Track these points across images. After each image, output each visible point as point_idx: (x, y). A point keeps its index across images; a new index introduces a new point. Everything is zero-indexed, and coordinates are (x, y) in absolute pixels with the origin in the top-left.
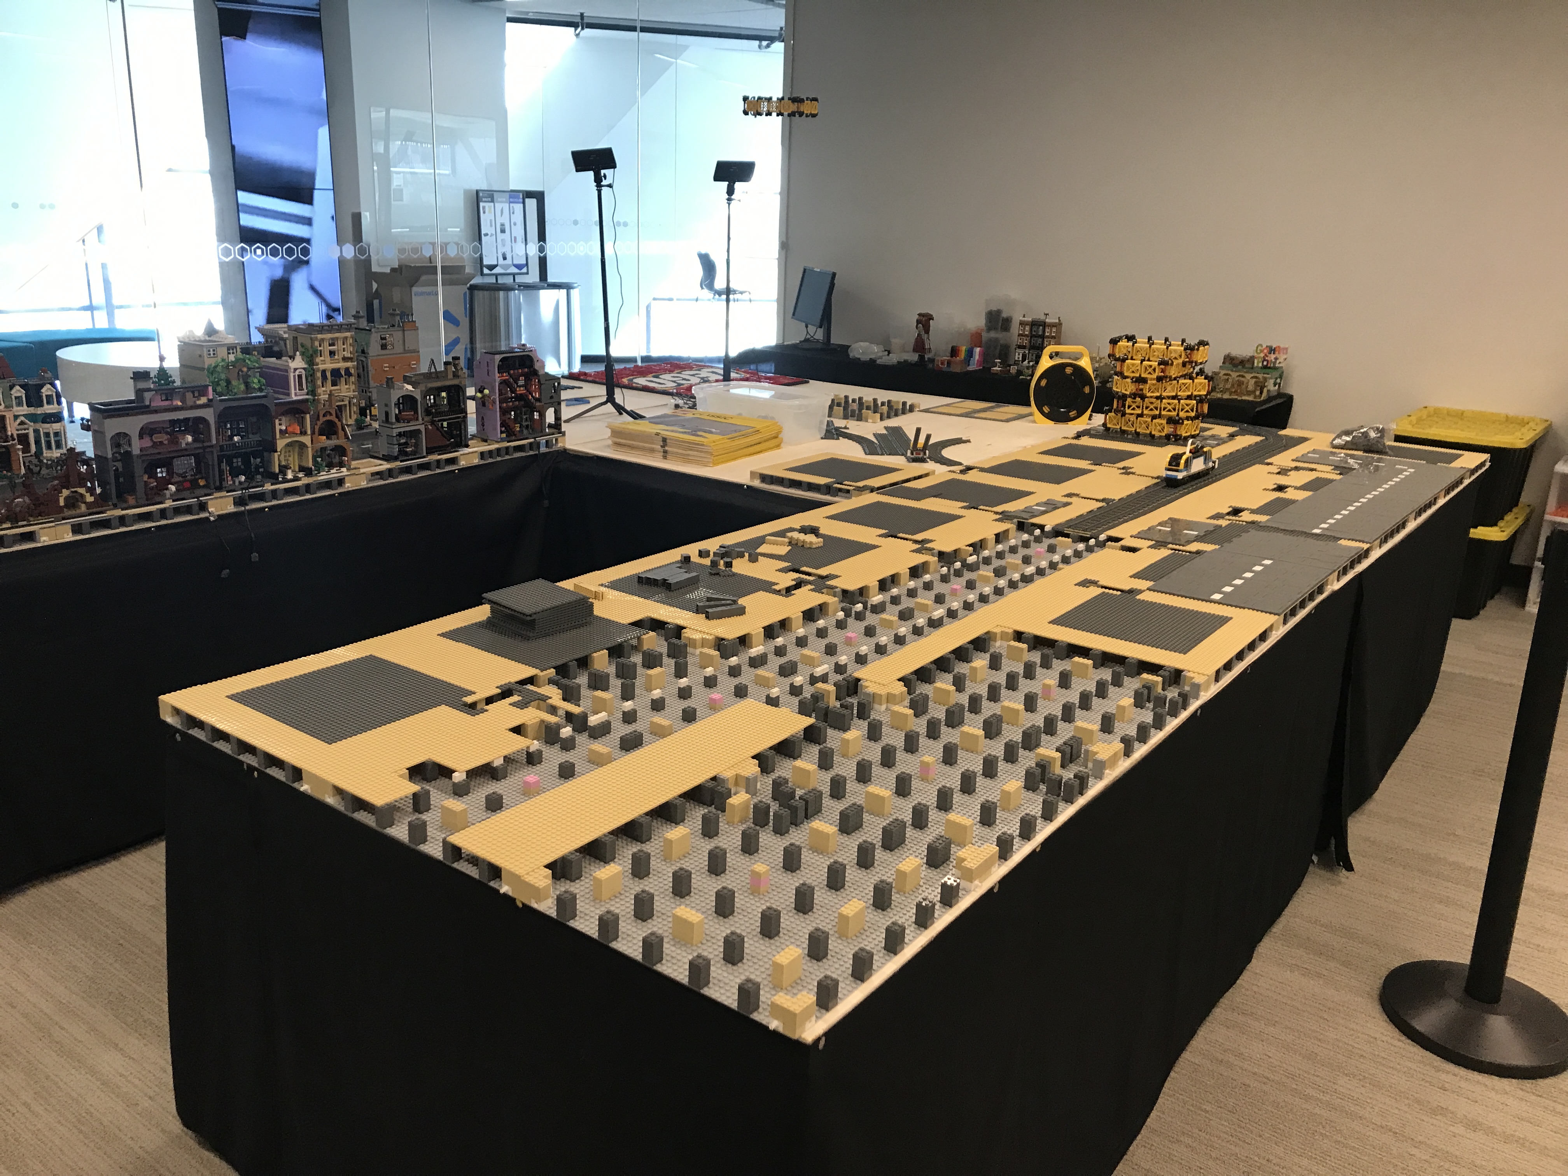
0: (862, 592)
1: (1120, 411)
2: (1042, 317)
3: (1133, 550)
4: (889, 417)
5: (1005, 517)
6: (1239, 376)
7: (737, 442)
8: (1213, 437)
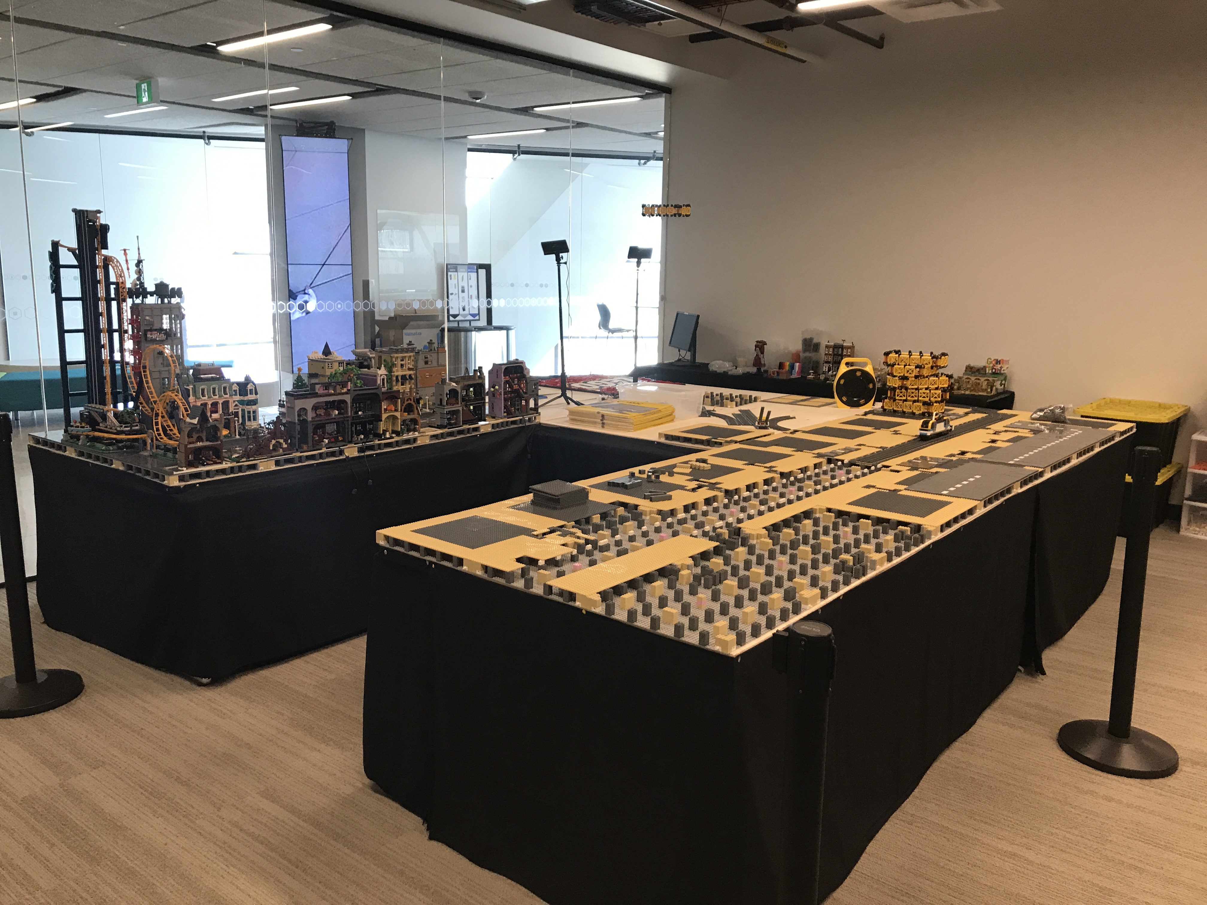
0: (737, 491)
1: (892, 398)
2: (841, 342)
3: (898, 471)
4: (741, 404)
5: (820, 456)
6: (976, 379)
7: (649, 417)
8: (954, 414)
